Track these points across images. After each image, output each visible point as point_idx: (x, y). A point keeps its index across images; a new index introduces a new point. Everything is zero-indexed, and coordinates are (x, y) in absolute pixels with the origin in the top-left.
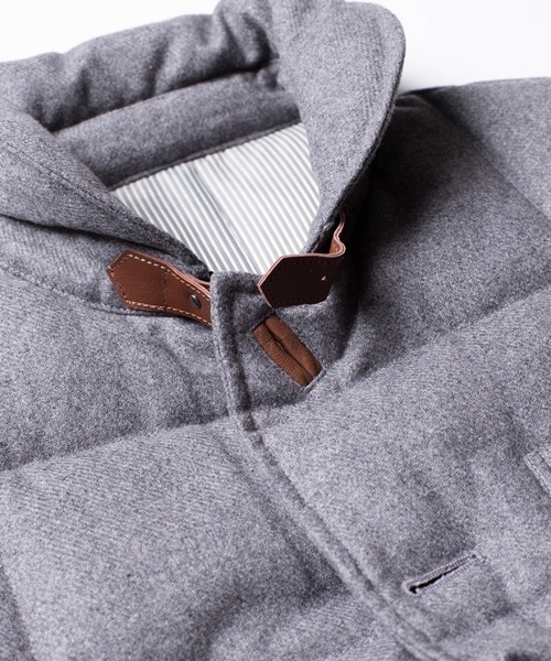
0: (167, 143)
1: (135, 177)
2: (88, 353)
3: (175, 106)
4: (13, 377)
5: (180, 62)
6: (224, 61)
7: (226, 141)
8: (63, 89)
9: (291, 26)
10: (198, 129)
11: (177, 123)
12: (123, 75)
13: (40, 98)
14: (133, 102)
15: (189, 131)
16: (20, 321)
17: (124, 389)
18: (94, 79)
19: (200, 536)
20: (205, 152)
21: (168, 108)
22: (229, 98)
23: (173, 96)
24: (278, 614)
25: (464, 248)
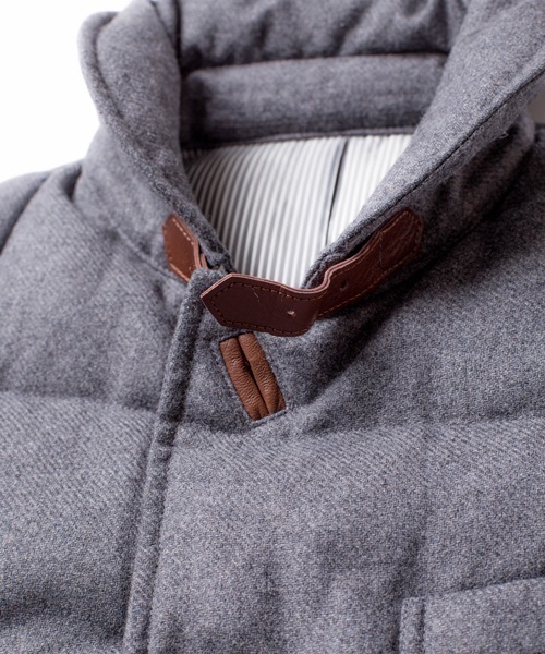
0: (326, 110)
1: (285, 136)
2: (90, 303)
3: (349, 73)
4: (15, 302)
5: (374, 27)
6: (422, 38)
7: (394, 126)
8: (240, 25)
9: (477, 19)
10: (364, 105)
11: (344, 92)
12: (311, 26)
13: (215, 28)
14: (313, 56)
15: (354, 105)
16: (55, 249)
17: (103, 352)
18: (276, 22)
19: (47, 526)
20: (368, 131)
21: (342, 73)
22: (411, 80)
23: (355, 62)
24: (76, 636)
25: (509, 333)
